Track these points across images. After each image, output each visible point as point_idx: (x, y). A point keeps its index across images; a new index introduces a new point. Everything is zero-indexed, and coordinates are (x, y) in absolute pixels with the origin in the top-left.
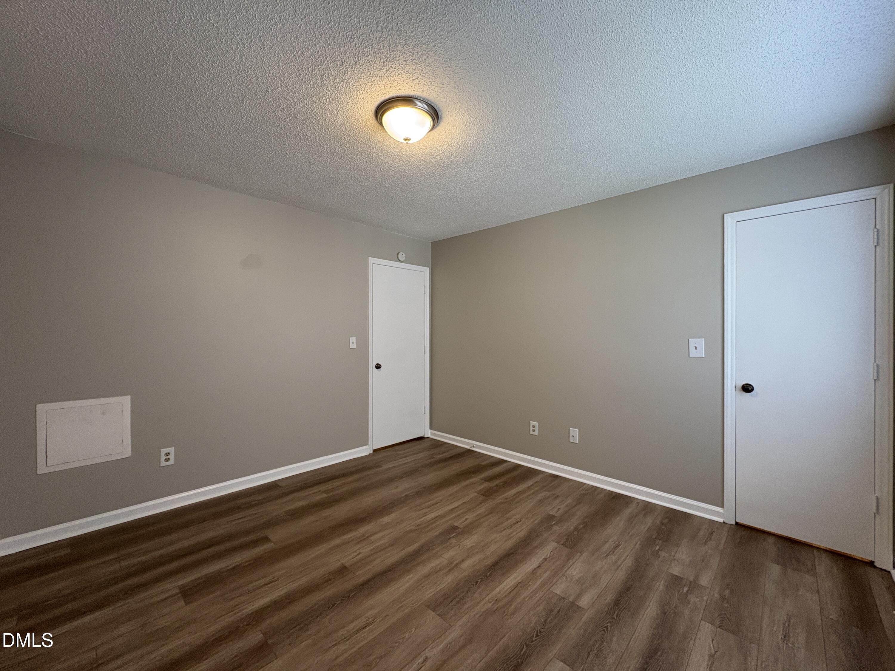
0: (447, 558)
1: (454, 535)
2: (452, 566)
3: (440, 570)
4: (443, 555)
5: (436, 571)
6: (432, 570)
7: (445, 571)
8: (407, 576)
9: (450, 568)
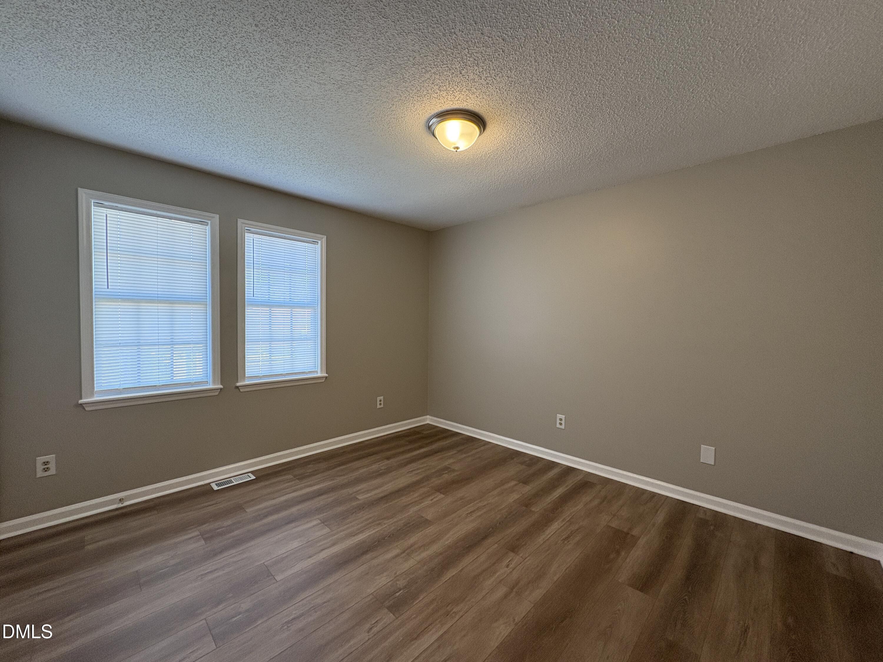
0: (412, 560)
1: (398, 594)
2: (408, 552)
3: (420, 548)
4: (416, 563)
5: (425, 546)
6: (428, 547)
7: (416, 546)
8: (450, 542)
9: (412, 549)
